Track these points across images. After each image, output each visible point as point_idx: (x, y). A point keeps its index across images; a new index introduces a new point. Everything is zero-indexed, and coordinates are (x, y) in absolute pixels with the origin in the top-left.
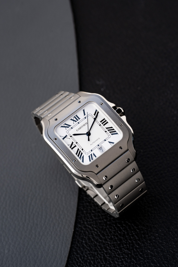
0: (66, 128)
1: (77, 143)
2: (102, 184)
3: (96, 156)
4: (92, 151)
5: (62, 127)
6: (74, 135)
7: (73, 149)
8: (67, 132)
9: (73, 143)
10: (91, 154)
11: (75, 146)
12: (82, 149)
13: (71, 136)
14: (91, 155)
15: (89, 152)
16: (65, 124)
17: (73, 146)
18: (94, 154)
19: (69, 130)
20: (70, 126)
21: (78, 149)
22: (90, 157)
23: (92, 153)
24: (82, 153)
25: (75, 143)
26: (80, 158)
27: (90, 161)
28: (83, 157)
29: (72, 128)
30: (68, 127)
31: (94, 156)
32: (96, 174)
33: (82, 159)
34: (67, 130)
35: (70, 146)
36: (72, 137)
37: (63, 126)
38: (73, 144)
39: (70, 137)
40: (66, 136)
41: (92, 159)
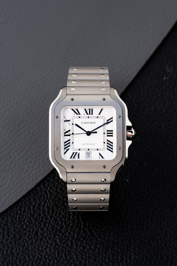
0: (75, 114)
1: (73, 133)
3: (79, 158)
4: (79, 150)
5: (72, 110)
6: (76, 125)
7: (66, 137)
8: (73, 118)
9: (69, 131)
10: (76, 152)
11: (69, 135)
12: (73, 142)
13: (73, 124)
14: (76, 153)
15: (76, 150)
16: (77, 110)
17: (67, 134)
18: (79, 154)
19: (76, 117)
20: (80, 114)
21: (69, 140)
22: (74, 155)
23: (78, 152)
24: (69, 146)
25: (70, 133)
26: (65, 148)
27: (71, 158)
28: (68, 150)
29: (79, 117)
30: (77, 114)
31: (78, 156)
32: (67, 172)
33: (65, 151)
34: (74, 116)
35: (65, 132)
37: (74, 110)
40: (69, 121)
41: (74, 158)
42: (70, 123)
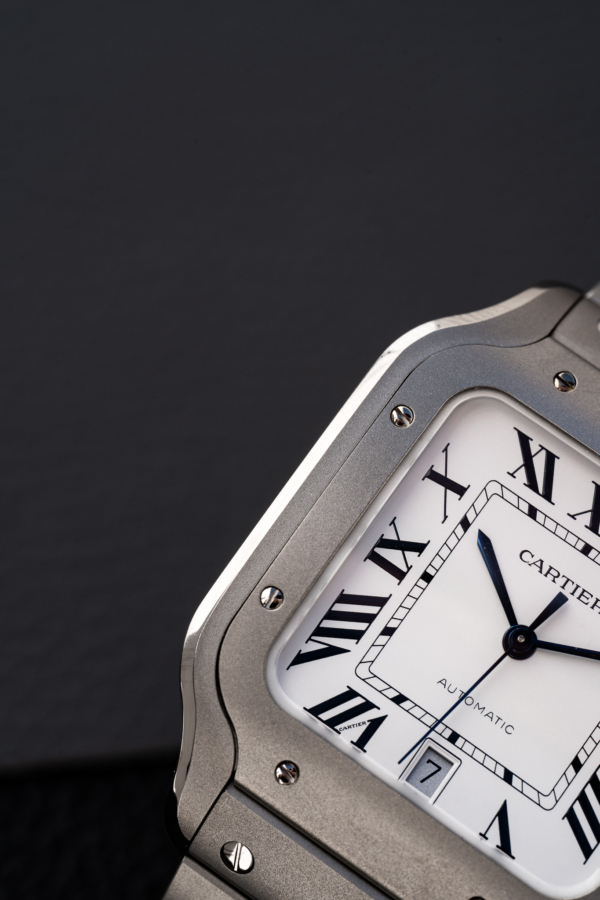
0: (522, 475)
1: (427, 577)
2: (193, 848)
3: (361, 743)
4: (399, 699)
5: (524, 441)
6: (485, 544)
7: (372, 566)
8: (494, 488)
9: (419, 548)
10: (374, 698)
11: (400, 575)
12: (393, 624)
13: (465, 524)
14: (368, 706)
15: (382, 686)
16: (551, 459)
17: (394, 556)
18: (375, 724)
19: (514, 499)
20: (547, 495)
21: (381, 602)
22: (343, 707)
23: (386, 707)
24: (357, 635)
25: (418, 563)
26: (320, 631)
27: (316, 711)
28: (333, 651)
29: (532, 512)
30: (532, 484)
31: (363, 728)
32: (232, 782)
33: (313, 647)
34: (508, 481)
35: (391, 535)
36: (460, 531)
37: (534, 447)
38: (411, 556)
39: (455, 518)
40: (460, 490)
41: (332, 723)
42: (458, 507)
